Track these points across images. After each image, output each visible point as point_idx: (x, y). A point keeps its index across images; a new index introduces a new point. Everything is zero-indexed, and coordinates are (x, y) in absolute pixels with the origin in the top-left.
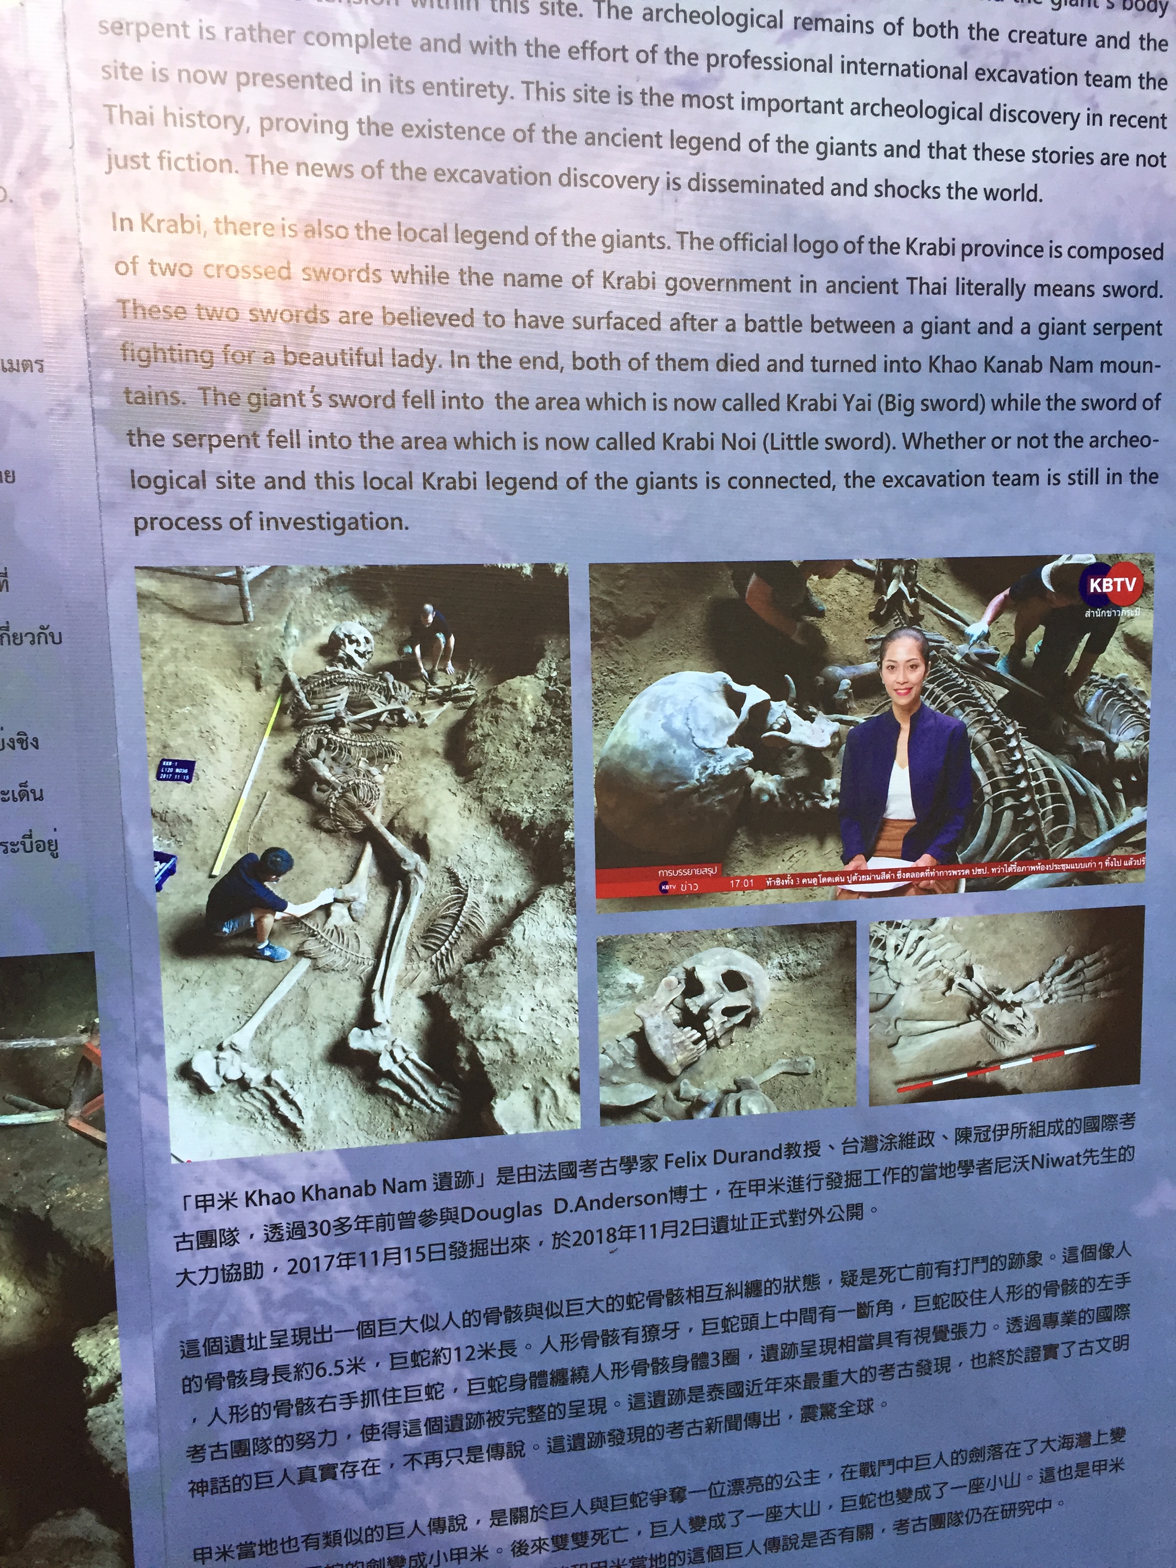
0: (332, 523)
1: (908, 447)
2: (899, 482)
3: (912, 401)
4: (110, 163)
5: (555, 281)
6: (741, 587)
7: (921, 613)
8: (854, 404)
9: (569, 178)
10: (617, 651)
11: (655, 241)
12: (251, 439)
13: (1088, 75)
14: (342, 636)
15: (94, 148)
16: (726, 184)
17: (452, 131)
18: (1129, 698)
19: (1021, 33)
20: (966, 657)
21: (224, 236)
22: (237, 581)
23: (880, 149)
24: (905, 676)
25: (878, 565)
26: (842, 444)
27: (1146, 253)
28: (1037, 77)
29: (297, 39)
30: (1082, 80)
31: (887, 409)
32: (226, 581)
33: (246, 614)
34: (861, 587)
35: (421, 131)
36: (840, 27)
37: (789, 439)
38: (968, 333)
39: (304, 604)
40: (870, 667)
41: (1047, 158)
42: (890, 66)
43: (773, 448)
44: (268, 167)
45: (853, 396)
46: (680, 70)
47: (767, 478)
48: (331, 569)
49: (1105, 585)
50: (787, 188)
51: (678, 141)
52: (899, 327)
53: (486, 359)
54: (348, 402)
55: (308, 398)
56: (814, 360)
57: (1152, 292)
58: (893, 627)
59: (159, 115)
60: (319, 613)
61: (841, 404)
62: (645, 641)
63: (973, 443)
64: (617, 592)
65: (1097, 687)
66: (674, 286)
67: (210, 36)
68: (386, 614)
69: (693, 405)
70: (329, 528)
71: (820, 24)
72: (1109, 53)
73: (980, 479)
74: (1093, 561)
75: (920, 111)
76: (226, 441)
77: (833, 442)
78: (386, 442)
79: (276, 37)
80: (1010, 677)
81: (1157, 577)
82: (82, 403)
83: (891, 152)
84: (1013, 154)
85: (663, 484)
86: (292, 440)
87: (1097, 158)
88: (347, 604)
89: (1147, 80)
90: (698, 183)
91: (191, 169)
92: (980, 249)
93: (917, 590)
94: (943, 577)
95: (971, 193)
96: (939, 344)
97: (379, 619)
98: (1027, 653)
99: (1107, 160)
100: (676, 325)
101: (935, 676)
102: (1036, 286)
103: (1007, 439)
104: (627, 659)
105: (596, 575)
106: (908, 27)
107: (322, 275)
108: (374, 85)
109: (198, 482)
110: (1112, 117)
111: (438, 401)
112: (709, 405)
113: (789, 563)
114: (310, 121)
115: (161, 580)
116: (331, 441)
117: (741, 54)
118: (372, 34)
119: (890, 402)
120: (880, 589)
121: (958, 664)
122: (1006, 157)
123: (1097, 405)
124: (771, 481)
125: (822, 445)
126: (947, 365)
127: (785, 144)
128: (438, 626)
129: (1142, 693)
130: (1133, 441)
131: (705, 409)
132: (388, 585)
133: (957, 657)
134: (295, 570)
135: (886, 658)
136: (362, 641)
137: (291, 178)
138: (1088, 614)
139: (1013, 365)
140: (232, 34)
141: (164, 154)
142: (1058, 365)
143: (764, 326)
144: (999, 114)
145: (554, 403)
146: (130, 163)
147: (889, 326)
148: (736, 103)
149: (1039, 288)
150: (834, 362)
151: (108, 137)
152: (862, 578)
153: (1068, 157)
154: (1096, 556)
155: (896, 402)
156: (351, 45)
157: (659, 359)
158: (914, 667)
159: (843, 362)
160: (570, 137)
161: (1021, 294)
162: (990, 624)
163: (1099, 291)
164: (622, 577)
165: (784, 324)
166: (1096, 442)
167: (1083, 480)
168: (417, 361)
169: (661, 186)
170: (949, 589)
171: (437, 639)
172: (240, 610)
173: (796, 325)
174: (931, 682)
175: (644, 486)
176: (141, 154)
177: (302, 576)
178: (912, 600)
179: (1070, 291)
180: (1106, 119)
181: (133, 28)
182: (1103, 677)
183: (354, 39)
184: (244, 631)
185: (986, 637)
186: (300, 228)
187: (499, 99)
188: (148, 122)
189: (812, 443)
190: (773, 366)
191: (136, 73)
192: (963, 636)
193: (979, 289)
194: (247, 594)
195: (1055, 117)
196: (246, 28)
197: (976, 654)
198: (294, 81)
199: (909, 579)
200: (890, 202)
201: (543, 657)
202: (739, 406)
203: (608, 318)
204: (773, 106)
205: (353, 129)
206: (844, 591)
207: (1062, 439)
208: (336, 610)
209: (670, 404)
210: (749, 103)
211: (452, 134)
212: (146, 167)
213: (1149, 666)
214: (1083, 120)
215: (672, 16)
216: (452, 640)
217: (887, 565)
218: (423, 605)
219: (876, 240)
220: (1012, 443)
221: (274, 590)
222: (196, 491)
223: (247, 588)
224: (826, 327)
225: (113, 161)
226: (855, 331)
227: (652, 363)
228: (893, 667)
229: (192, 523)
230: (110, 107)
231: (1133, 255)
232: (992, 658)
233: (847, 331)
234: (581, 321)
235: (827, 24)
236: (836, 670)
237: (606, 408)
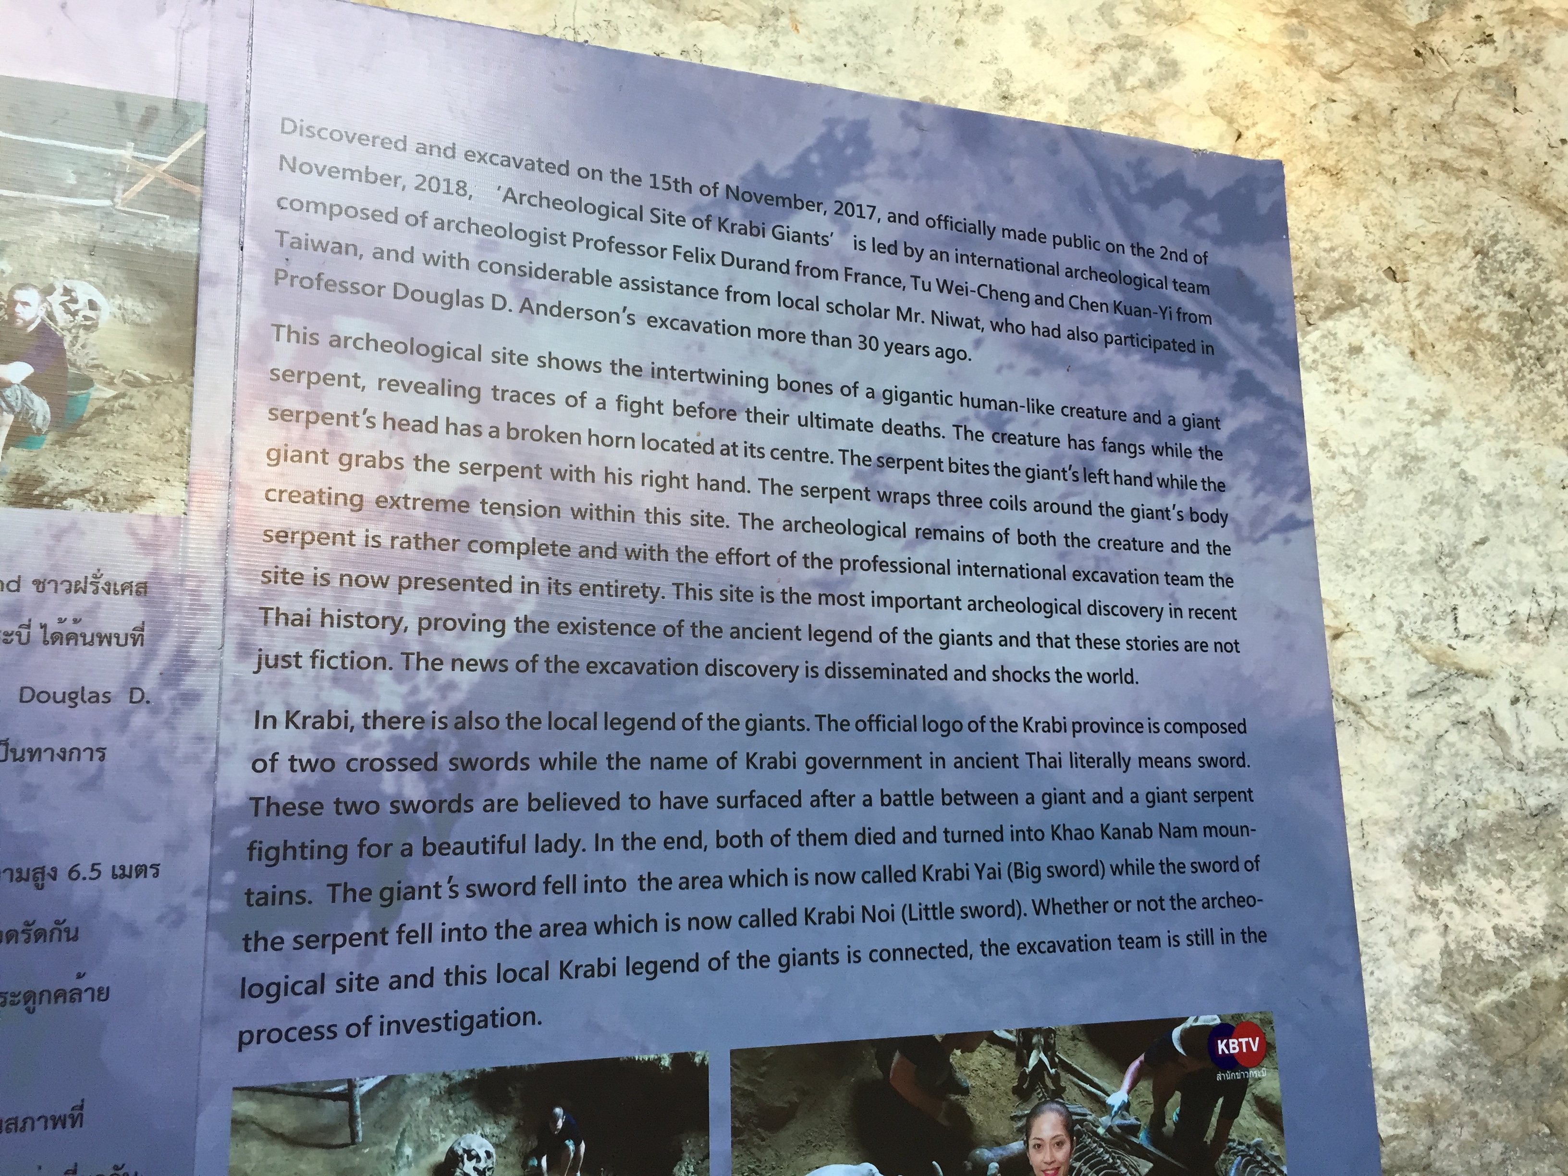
0: (459, 1023)
1: (1038, 913)
2: (1032, 948)
3: (1039, 869)
4: (260, 663)
5: (701, 763)
6: (884, 1066)
7: (1063, 1084)
8: (985, 873)
9: (715, 668)
10: (759, 1147)
11: (795, 724)
12: (379, 936)
13: (1167, 575)
14: (460, 1152)
15: (244, 649)
16: (860, 671)
17: (605, 627)
18: (1266, 1165)
19: (1109, 541)
20: (1109, 1130)
21: (372, 731)
22: (347, 1096)
23: (996, 640)
24: (1052, 1156)
25: (1017, 1036)
26: (977, 912)
27: (1232, 728)
28: (1126, 578)
29: (461, 546)
30: (1162, 579)
31: (1017, 877)
32: (336, 1097)
33: (354, 1134)
34: (1003, 1060)
35: (575, 628)
36: (956, 536)
37: (926, 909)
38: (1083, 802)
39: (420, 1117)
40: (1016, 1146)
41: (1139, 646)
42: (1000, 569)
43: (911, 919)
44: (423, 664)
45: (984, 865)
46: (817, 572)
47: (907, 950)
48: (454, 1074)
49: (1231, 1046)
50: (915, 674)
51: (815, 635)
52: (1022, 798)
53: (631, 841)
54: (486, 891)
55: (445, 891)
56: (946, 832)
57: (1241, 762)
58: (1037, 1102)
59: (316, 617)
60: (437, 1126)
61: (974, 873)
62: (788, 1134)
63: (1097, 907)
64: (759, 1079)
65: (1235, 1154)
66: (814, 765)
67: (376, 544)
68: (512, 1121)
69: (833, 879)
70: (456, 1029)
71: (938, 534)
72: (1184, 557)
73: (1106, 942)
74: (1218, 1021)
75: (1028, 607)
76: (352, 940)
77: (968, 911)
78: (524, 931)
79: (442, 544)
80: (1152, 1149)
81: (1279, 1036)
82: (197, 908)
83: (1005, 641)
84: (1110, 643)
85: (805, 960)
86: (425, 933)
87: (1181, 645)
88: (469, 1113)
89: (1216, 579)
90: (834, 670)
91: (344, 668)
92: (1088, 726)
93: (1057, 1060)
94: (1080, 1044)
95: (1076, 677)
96: (1059, 814)
97: (502, 1129)
98: (1167, 1121)
99: (1190, 647)
100: (815, 802)
101: (1081, 1152)
102: (1140, 759)
103: (1127, 903)
104: (769, 1155)
105: (738, 1063)
106: (1013, 536)
107: (469, 764)
108: (533, 587)
109: (316, 987)
110: (1190, 610)
111: (580, 886)
112: (849, 878)
113: (931, 1038)
114: (468, 620)
115: (261, 1101)
116: (466, 933)
117: (870, 559)
118: (534, 543)
119: (1019, 870)
120: (1022, 1062)
121: (1102, 1139)
122: (1104, 645)
123: (1205, 868)
124: (910, 953)
125: (958, 914)
126: (1068, 833)
127: (911, 635)
128: (569, 1131)
129: (1278, 1158)
130: (1240, 902)
131: (845, 882)
132: (515, 1088)
133: (1101, 1131)
134: (414, 1078)
135: (1032, 1137)
136: (483, 1155)
137: (446, 673)
138: (1219, 1077)
139: (1127, 832)
140: (397, 543)
141: (317, 653)
142: (1166, 831)
143: (898, 801)
144: (1096, 609)
145: (697, 882)
146: (281, 663)
147: (1013, 797)
148: (867, 600)
149: (1143, 761)
150: (965, 833)
151: (260, 638)
152: (1003, 1049)
153: (1156, 644)
154: (1220, 1016)
155: (1024, 869)
156: (513, 552)
157: (800, 835)
158: (1060, 1144)
159: (973, 833)
160: (716, 632)
161: (1127, 766)
162: (1129, 1093)
163: (1195, 763)
164: (764, 1063)
165: (917, 799)
166: (1208, 903)
167: (1200, 941)
168: (561, 846)
169: (801, 673)
170: (1088, 1058)
171: (567, 1147)
172: (348, 1130)
173: (928, 799)
174: (1077, 1159)
175: (787, 963)
176: (293, 654)
177: (421, 1084)
178: (1053, 1071)
179: (1170, 763)
180: (1186, 613)
181: (298, 537)
182: (1240, 1143)
183: (516, 546)
184: (350, 1155)
185: (1126, 1106)
186: (451, 722)
187: (651, 598)
188: (305, 623)
189: (948, 913)
190: (909, 838)
191: (297, 579)
192: (1105, 1108)
193: (1090, 762)
194: (358, 1111)
195: (1143, 611)
196: (412, 537)
197: (1119, 1126)
198: (454, 585)
199: (1049, 1049)
200: (1006, 686)
201: (680, 1159)
202: (878, 878)
203: (751, 797)
204: (900, 603)
205: (510, 629)
206: (987, 1065)
207: (1177, 901)
208: (456, 1121)
209: (811, 878)
210: (879, 601)
211: (605, 630)
212: (298, 666)
213: (1281, 1130)
214: (1166, 613)
215: (808, 527)
216: (583, 1146)
217: (1026, 1034)
218: (553, 1109)
219: (996, 719)
220: (1133, 906)
221: (389, 1103)
222: (312, 996)
223: (358, 1103)
224: (956, 799)
225: (263, 661)
226: (982, 803)
227: (793, 839)
228: (1039, 1146)
229: (304, 1033)
230: (266, 610)
231: (1221, 729)
232: (1133, 1130)
233: (975, 803)
234: (725, 801)
235: (944, 533)
236: (984, 1153)
237: (749, 886)
